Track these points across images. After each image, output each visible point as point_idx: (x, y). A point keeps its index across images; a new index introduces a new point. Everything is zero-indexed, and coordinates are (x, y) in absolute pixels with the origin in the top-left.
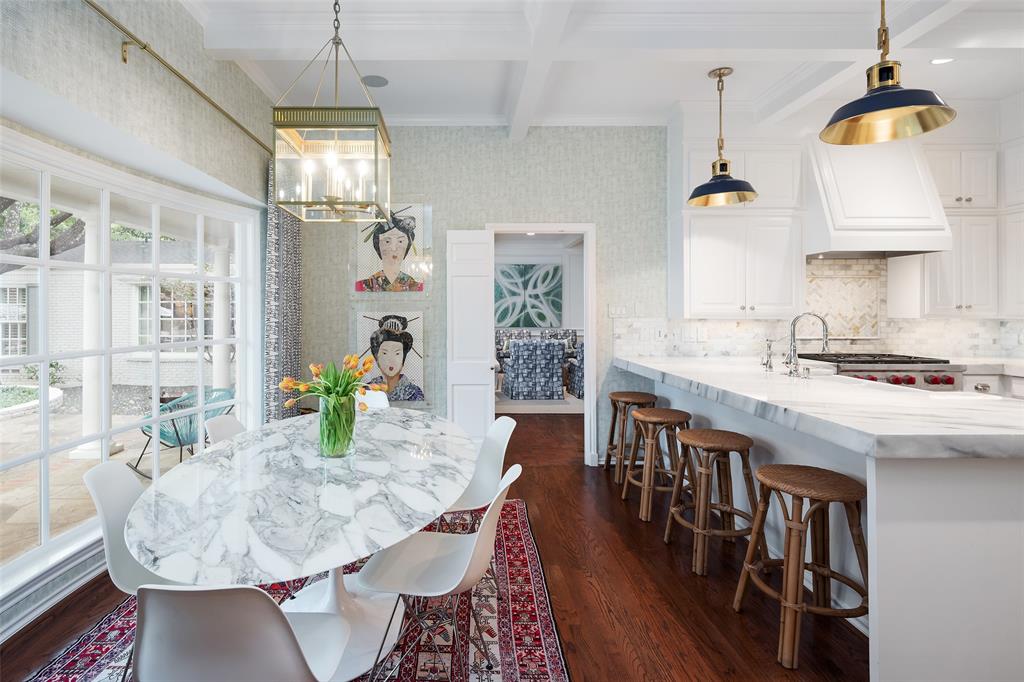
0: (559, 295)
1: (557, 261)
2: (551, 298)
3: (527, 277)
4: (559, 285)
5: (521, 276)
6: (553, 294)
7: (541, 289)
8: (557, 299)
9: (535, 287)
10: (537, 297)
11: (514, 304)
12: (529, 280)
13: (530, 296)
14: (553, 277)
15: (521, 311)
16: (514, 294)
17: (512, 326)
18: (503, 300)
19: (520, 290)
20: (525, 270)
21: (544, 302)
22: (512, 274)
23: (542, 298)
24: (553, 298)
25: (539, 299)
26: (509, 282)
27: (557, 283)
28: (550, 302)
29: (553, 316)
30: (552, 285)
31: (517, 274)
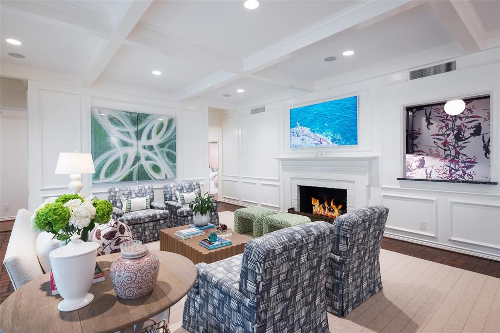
0: (173, 147)
1: (171, 113)
2: (166, 149)
3: (140, 127)
4: (173, 138)
5: (134, 125)
6: (167, 145)
7: (155, 141)
8: (171, 151)
10: (151, 148)
11: (126, 157)
12: (142, 130)
13: (144, 147)
14: (168, 127)
15: (134, 164)
16: (125, 144)
17: (124, 180)
18: (112, 151)
19: (134, 141)
20: (137, 119)
21: (159, 154)
22: (123, 122)
23: (156, 149)
24: (168, 150)
25: (154, 151)
26: (119, 131)
27: (171, 136)
28: (165, 154)
29: (168, 168)
30: (167, 136)
31: (129, 122)
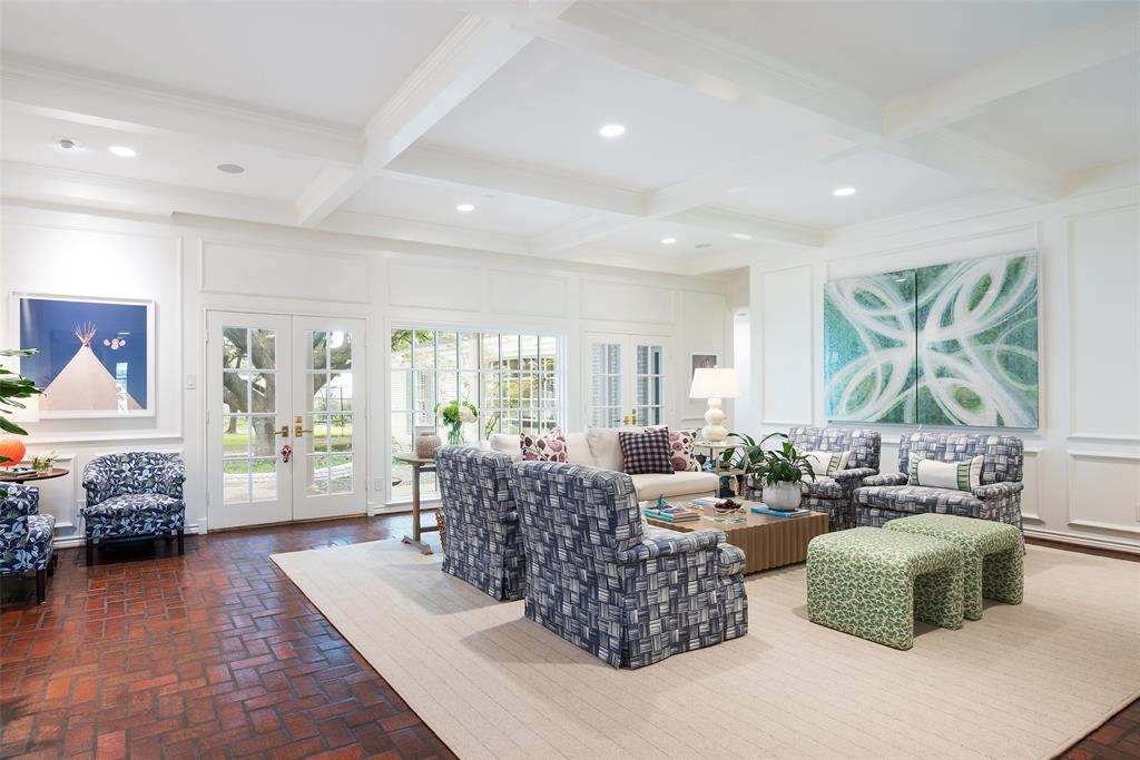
0: (1028, 338)
1: (1018, 245)
2: (999, 346)
3: (922, 300)
4: (1029, 310)
5: (907, 299)
6: (1003, 336)
7: (966, 325)
9: (947, 319)
10: (952, 346)
11: (889, 370)
12: (927, 307)
14: (1004, 290)
15: (906, 387)
16: (886, 343)
17: (885, 420)
18: (860, 360)
19: (908, 334)
20: (915, 284)
22: (883, 297)
23: (968, 349)
24: (1006, 347)
25: (960, 353)
26: (875, 317)
27: (1018, 307)
28: (995, 359)
29: (1007, 397)
30: (1000, 312)
31: (895, 294)
